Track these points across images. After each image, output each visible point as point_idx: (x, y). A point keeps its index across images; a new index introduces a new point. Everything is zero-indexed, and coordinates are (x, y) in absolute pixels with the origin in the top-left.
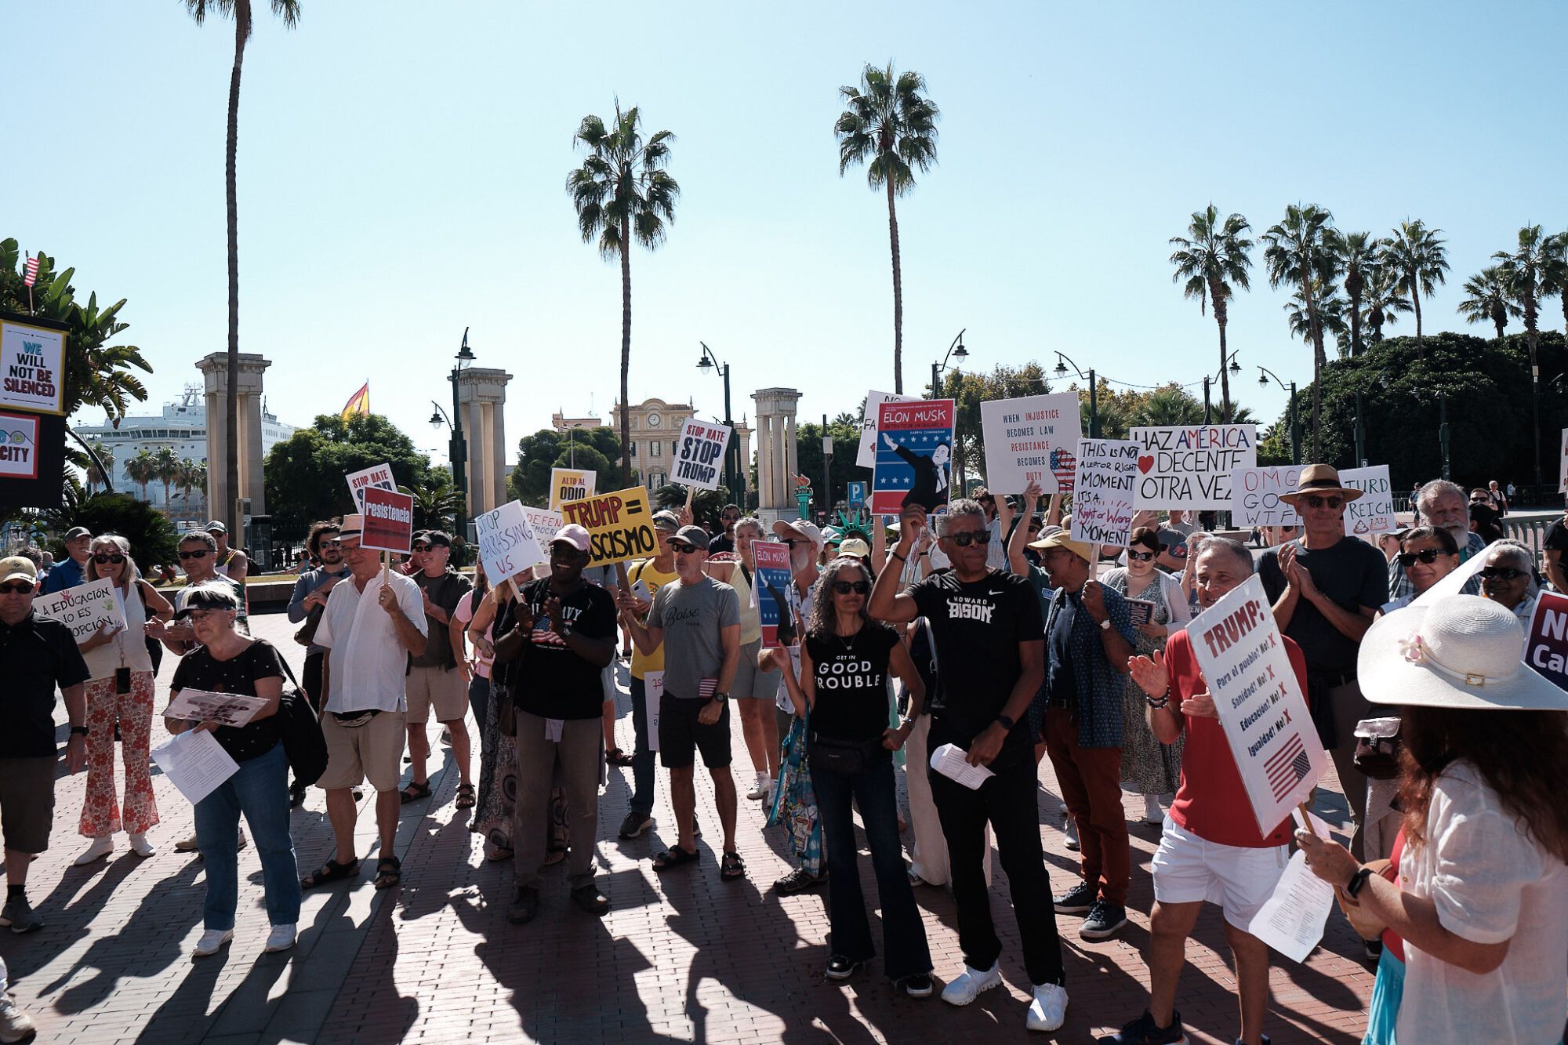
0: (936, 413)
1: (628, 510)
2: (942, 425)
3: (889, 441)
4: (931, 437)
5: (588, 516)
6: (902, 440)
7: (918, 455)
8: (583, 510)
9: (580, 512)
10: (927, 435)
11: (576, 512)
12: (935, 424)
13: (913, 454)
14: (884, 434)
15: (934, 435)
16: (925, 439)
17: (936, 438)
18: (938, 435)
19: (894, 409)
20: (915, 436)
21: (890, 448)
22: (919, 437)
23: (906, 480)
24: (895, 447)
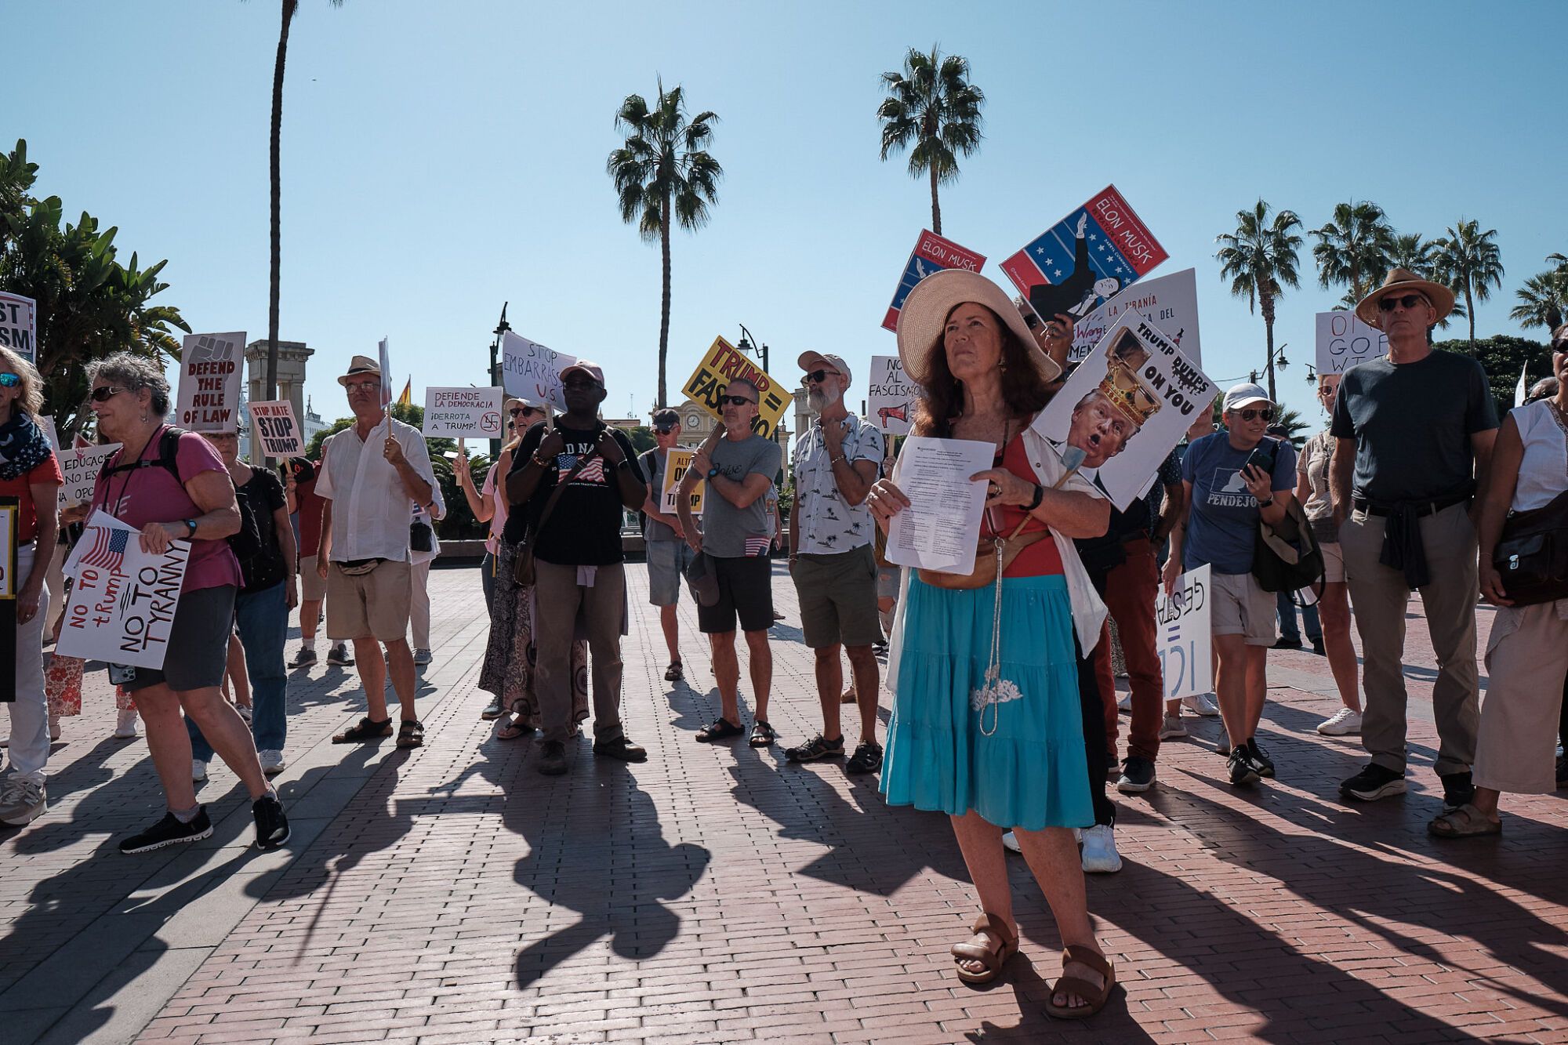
0: (1143, 251)
1: (768, 399)
2: (1136, 265)
3: (1081, 225)
4: (1116, 263)
5: (733, 369)
6: (1093, 237)
7: (1090, 265)
8: (734, 360)
9: (730, 358)
10: (1115, 258)
11: (726, 355)
12: (1132, 257)
13: (1087, 259)
14: (1085, 215)
15: (1121, 265)
16: (1110, 259)
17: (1119, 270)
18: (1124, 269)
19: (1116, 204)
20: (1106, 247)
21: (1076, 231)
22: (1108, 252)
23: (1058, 273)
24: (1080, 235)
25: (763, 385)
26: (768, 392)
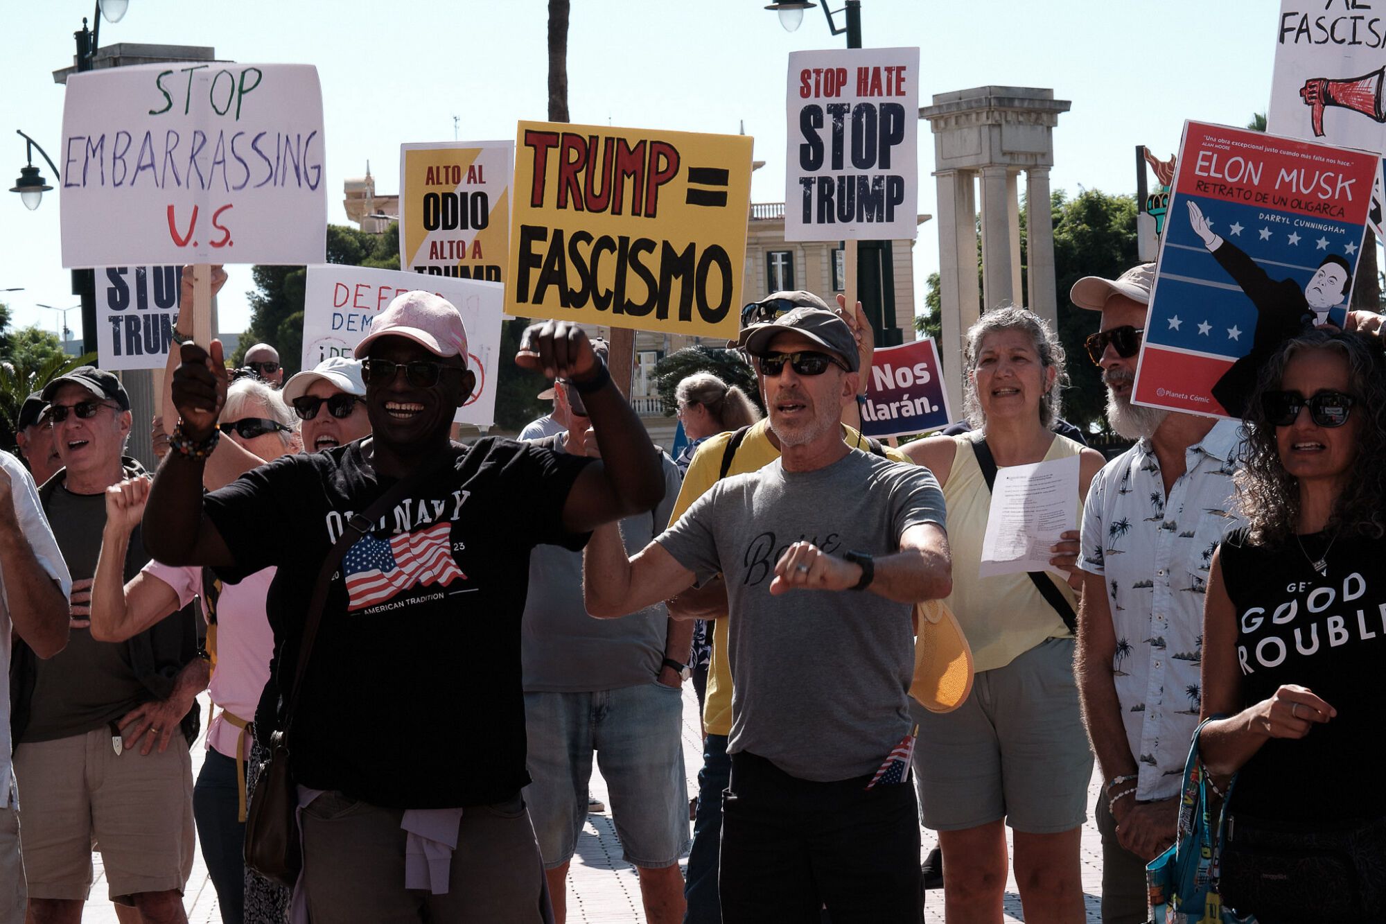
0: (1332, 182)
1: (690, 191)
2: (1341, 212)
3: (1200, 224)
4: (1310, 237)
5: (581, 176)
6: (1236, 229)
7: (1272, 276)
8: (574, 155)
9: (564, 156)
10: (1301, 231)
11: (554, 155)
12: (1325, 207)
13: (1259, 271)
14: (1192, 206)
15: (1320, 234)
16: (1294, 239)
17: (1323, 243)
18: (1328, 235)
19: (1223, 142)
20: (1272, 226)
21: (1200, 242)
22: (1280, 232)
23: (1234, 333)
24: (1214, 243)
25: (663, 164)
26: (683, 173)
